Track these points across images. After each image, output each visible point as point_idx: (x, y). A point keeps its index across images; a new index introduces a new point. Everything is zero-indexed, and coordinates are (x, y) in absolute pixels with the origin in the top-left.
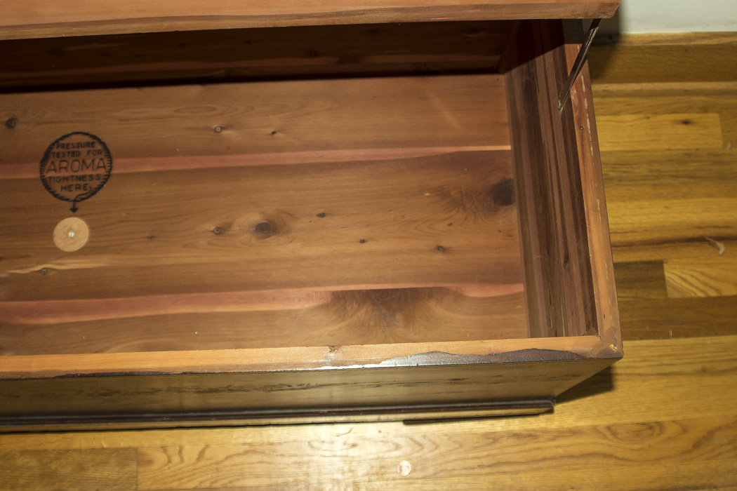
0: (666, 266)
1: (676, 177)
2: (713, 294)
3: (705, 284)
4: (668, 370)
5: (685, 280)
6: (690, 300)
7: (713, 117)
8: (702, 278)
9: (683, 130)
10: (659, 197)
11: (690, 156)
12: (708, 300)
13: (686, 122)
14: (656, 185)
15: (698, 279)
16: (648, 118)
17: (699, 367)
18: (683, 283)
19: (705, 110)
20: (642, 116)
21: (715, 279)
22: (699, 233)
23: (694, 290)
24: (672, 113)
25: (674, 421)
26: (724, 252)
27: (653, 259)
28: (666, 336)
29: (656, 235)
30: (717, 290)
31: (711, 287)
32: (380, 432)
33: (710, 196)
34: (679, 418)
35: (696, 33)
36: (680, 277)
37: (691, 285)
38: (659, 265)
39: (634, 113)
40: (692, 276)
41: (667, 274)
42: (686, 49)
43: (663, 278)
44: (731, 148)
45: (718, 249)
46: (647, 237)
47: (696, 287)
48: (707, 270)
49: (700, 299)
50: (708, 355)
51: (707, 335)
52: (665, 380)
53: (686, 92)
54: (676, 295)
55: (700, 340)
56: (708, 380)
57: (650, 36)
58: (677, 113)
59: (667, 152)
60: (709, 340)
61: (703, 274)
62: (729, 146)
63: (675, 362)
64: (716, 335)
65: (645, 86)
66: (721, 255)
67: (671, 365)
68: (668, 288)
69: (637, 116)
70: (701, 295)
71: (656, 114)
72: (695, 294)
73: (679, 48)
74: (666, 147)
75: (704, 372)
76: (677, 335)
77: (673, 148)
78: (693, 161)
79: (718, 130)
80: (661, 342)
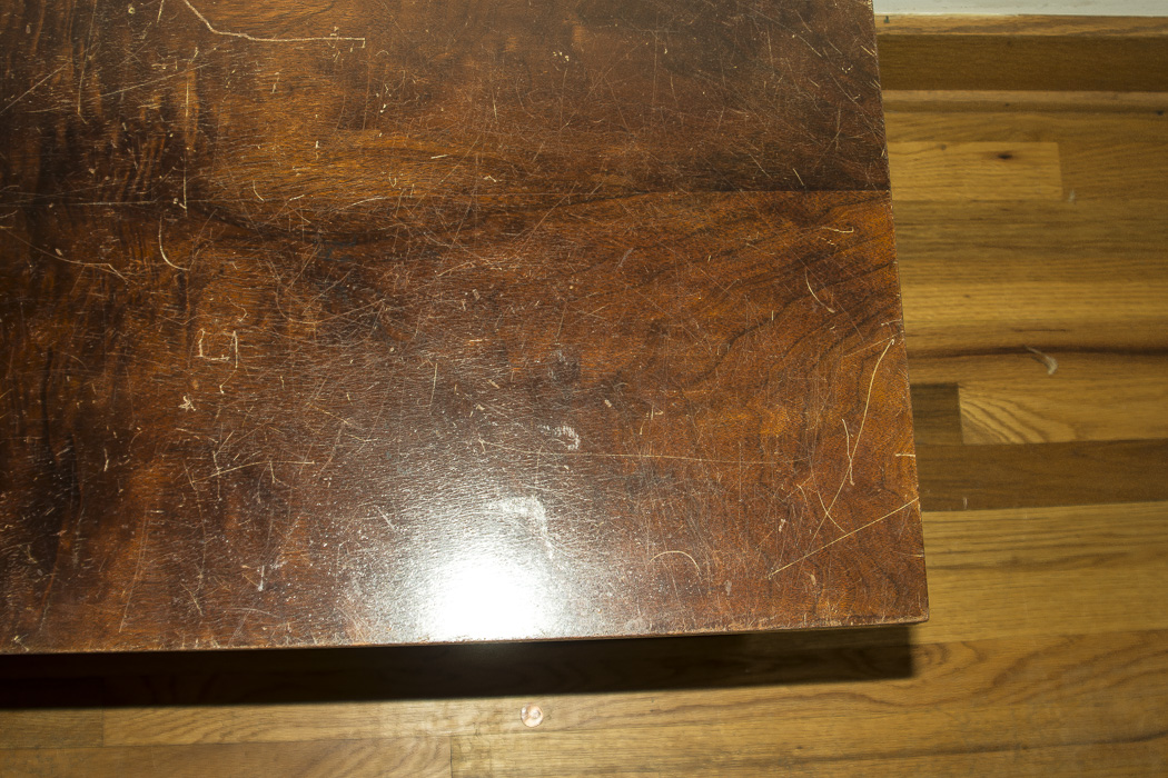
0: (962, 393)
1: (986, 245)
2: (1035, 439)
3: (1024, 423)
4: (958, 560)
5: (991, 416)
6: (999, 447)
7: (1049, 148)
8: (1019, 413)
9: (1000, 168)
10: (956, 278)
11: (1009, 212)
12: (1029, 448)
13: (1005, 157)
14: (951, 259)
15: (1012, 415)
16: (943, 147)
17: (1008, 556)
18: (989, 421)
19: (1036, 136)
20: (934, 144)
21: (1040, 415)
22: (1018, 339)
23: (1005, 432)
24: (981, 140)
25: (964, 643)
26: (1056, 372)
27: (942, 380)
28: (959, 507)
29: (948, 342)
30: (1041, 433)
31: (1033, 428)
33: (1038, 279)
34: (972, 638)
35: (1026, 16)
36: (983, 410)
37: (1002, 424)
38: (951, 390)
39: (920, 139)
40: (1004, 409)
41: (963, 406)
42: (1009, 42)
43: (957, 412)
44: (1075, 200)
45: (1048, 367)
46: (934, 344)
47: (1010, 428)
48: (1027, 400)
49: (1015, 447)
50: (1024, 537)
51: (1021, 505)
52: (952, 577)
53: (1007, 107)
54: (976, 440)
55: (1011, 513)
56: (1021, 579)
57: (951, 19)
58: (990, 140)
59: (971, 206)
60: (1025, 513)
61: (1020, 406)
62: (1072, 197)
63: (970, 548)
64: (1037, 505)
65: (940, 95)
66: (1051, 377)
67: (964, 552)
68: (965, 429)
69: (926, 144)
70: (1015, 440)
71: (957, 141)
72: (1007, 438)
73: (996, 41)
74: (971, 196)
75: (1014, 565)
76: (975, 505)
77: (981, 198)
78: (1014, 222)
79: (1055, 171)
80: (949, 515)
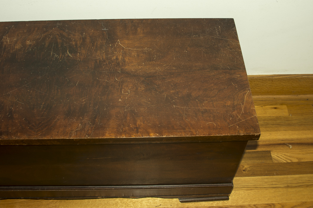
0: (272, 153)
1: (273, 125)
2: (289, 161)
3: (286, 158)
4: (275, 186)
5: (279, 157)
6: (281, 163)
7: (285, 107)
8: (285, 156)
9: (274, 110)
10: (268, 131)
11: (278, 118)
12: (288, 163)
13: (275, 108)
14: (266, 127)
15: (283, 157)
16: (262, 107)
17: (286, 185)
18: (278, 158)
19: (282, 104)
20: (260, 106)
21: (289, 156)
22: (283, 142)
23: (282, 160)
24: (270, 105)
25: (278, 203)
26: (291, 148)
27: (267, 150)
28: (274, 175)
29: (267, 143)
30: (290, 160)
31: (288, 159)
32: (171, 205)
33: (285, 131)
34: (280, 202)
36: (277, 156)
37: (281, 158)
38: (269, 152)
39: (257, 105)
40: (281, 156)
41: (272, 155)
43: (271, 156)
44: (292, 116)
45: (290, 147)
46: (264, 143)
47: (283, 159)
48: (286, 154)
49: (284, 163)
50: (289, 181)
51: (287, 175)
52: (274, 189)
54: (276, 162)
55: (286, 176)
56: (290, 190)
57: (260, 75)
58: (272, 105)
59: (269, 117)
60: (289, 176)
61: (285, 155)
62: (291, 115)
63: (277, 183)
64: (291, 175)
66: (291, 149)
67: (276, 184)
68: (273, 160)
69: (258, 106)
70: (285, 162)
71: (265, 106)
72: (283, 161)
74: (269, 115)
75: (288, 187)
76: (277, 174)
77: (271, 116)
78: (279, 120)
79: (287, 111)
80: (272, 177)
